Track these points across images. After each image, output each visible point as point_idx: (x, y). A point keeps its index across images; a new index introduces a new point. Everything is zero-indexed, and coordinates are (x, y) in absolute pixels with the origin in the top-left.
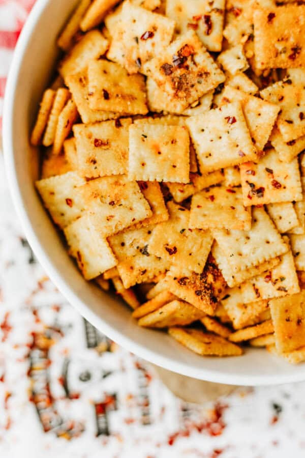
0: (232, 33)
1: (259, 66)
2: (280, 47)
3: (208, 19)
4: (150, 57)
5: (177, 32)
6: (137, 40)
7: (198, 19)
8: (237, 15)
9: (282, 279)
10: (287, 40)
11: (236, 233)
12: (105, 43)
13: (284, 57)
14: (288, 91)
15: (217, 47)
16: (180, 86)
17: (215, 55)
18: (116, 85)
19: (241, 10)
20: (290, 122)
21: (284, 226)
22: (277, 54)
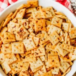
0: (30, 25)
1: (36, 31)
2: (39, 27)
3: (26, 23)
4: (15, 31)
5: (20, 26)
6: (13, 28)
7: (24, 23)
8: (31, 22)
9: (43, 70)
10: (40, 25)
11: (34, 62)
12: (7, 29)
13: (40, 29)
14: (41, 35)
15: (28, 28)
16: (21, 36)
17: (27, 29)
18: (9, 36)
19: (32, 21)
20: (42, 40)
21: (43, 60)
22: (39, 28)
